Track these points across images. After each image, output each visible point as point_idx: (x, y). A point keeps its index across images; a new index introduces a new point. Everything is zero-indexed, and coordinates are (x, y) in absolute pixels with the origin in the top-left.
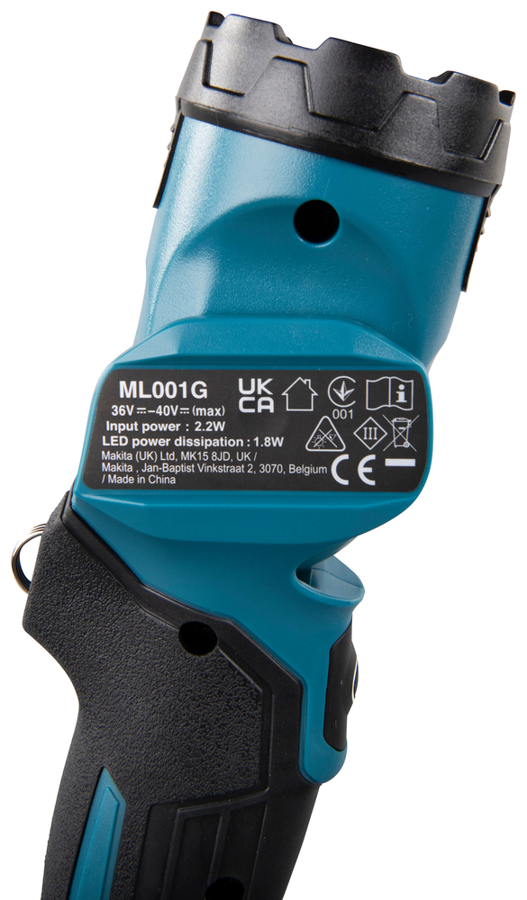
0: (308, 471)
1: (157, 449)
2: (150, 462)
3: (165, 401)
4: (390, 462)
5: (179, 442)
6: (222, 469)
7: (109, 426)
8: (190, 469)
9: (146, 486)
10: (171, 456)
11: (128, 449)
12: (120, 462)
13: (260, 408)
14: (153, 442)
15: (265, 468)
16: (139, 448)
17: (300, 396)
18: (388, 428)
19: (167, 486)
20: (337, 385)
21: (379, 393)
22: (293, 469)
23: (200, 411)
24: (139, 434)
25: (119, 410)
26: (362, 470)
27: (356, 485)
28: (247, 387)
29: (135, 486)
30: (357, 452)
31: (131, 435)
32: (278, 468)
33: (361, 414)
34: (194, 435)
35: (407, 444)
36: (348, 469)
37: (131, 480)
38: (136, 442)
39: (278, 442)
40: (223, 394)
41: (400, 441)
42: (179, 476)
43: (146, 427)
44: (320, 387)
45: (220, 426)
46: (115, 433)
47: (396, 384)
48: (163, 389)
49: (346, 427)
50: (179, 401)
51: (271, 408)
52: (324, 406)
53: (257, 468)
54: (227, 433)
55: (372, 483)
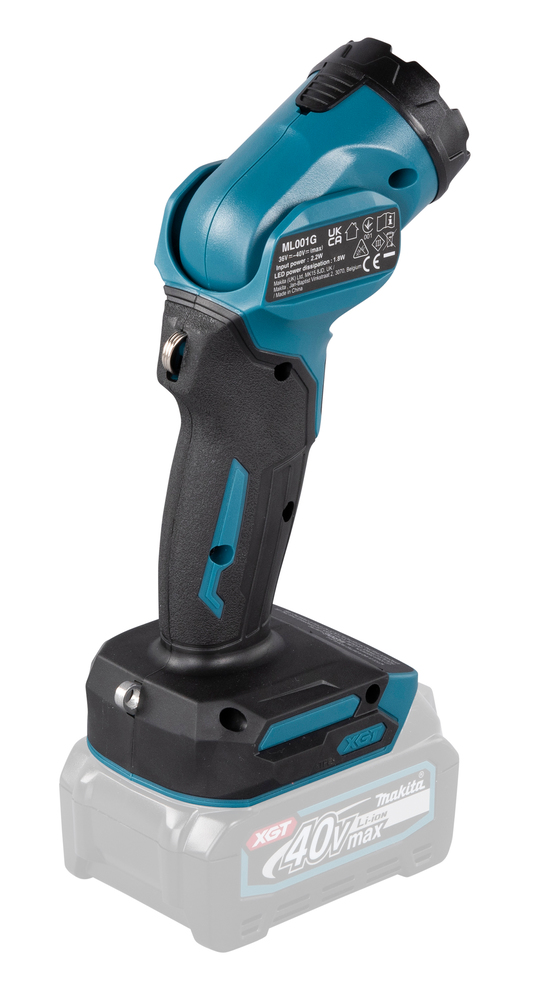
0: (353, 269)
1: (296, 274)
2: (293, 282)
3: (300, 249)
4: (386, 255)
5: (305, 268)
6: (321, 278)
7: (278, 268)
8: (308, 281)
9: (292, 295)
10: (301, 277)
11: (285, 278)
12: (281, 285)
13: (337, 242)
14: (294, 271)
15: (337, 272)
16: (290, 276)
17: (352, 233)
18: (385, 238)
19: (300, 292)
20: (366, 223)
21: (382, 222)
22: (349, 269)
23: (313, 250)
24: (288, 269)
25: (282, 259)
26: (375, 262)
27: (373, 270)
28: (332, 233)
29: (287, 296)
30: (373, 253)
31: (285, 270)
32: (342, 270)
33: (375, 234)
34: (310, 263)
35: (392, 245)
36: (369, 264)
37: (285, 293)
38: (288, 273)
39: (343, 257)
40: (323, 240)
41: (390, 244)
42: (305, 286)
43: (293, 264)
44: (359, 226)
45: (320, 256)
46: (280, 271)
47: (388, 215)
48: (300, 243)
49: (369, 242)
50: (306, 247)
51: (340, 241)
52: (361, 234)
53: (334, 273)
54: (324, 259)
55: (378, 268)
